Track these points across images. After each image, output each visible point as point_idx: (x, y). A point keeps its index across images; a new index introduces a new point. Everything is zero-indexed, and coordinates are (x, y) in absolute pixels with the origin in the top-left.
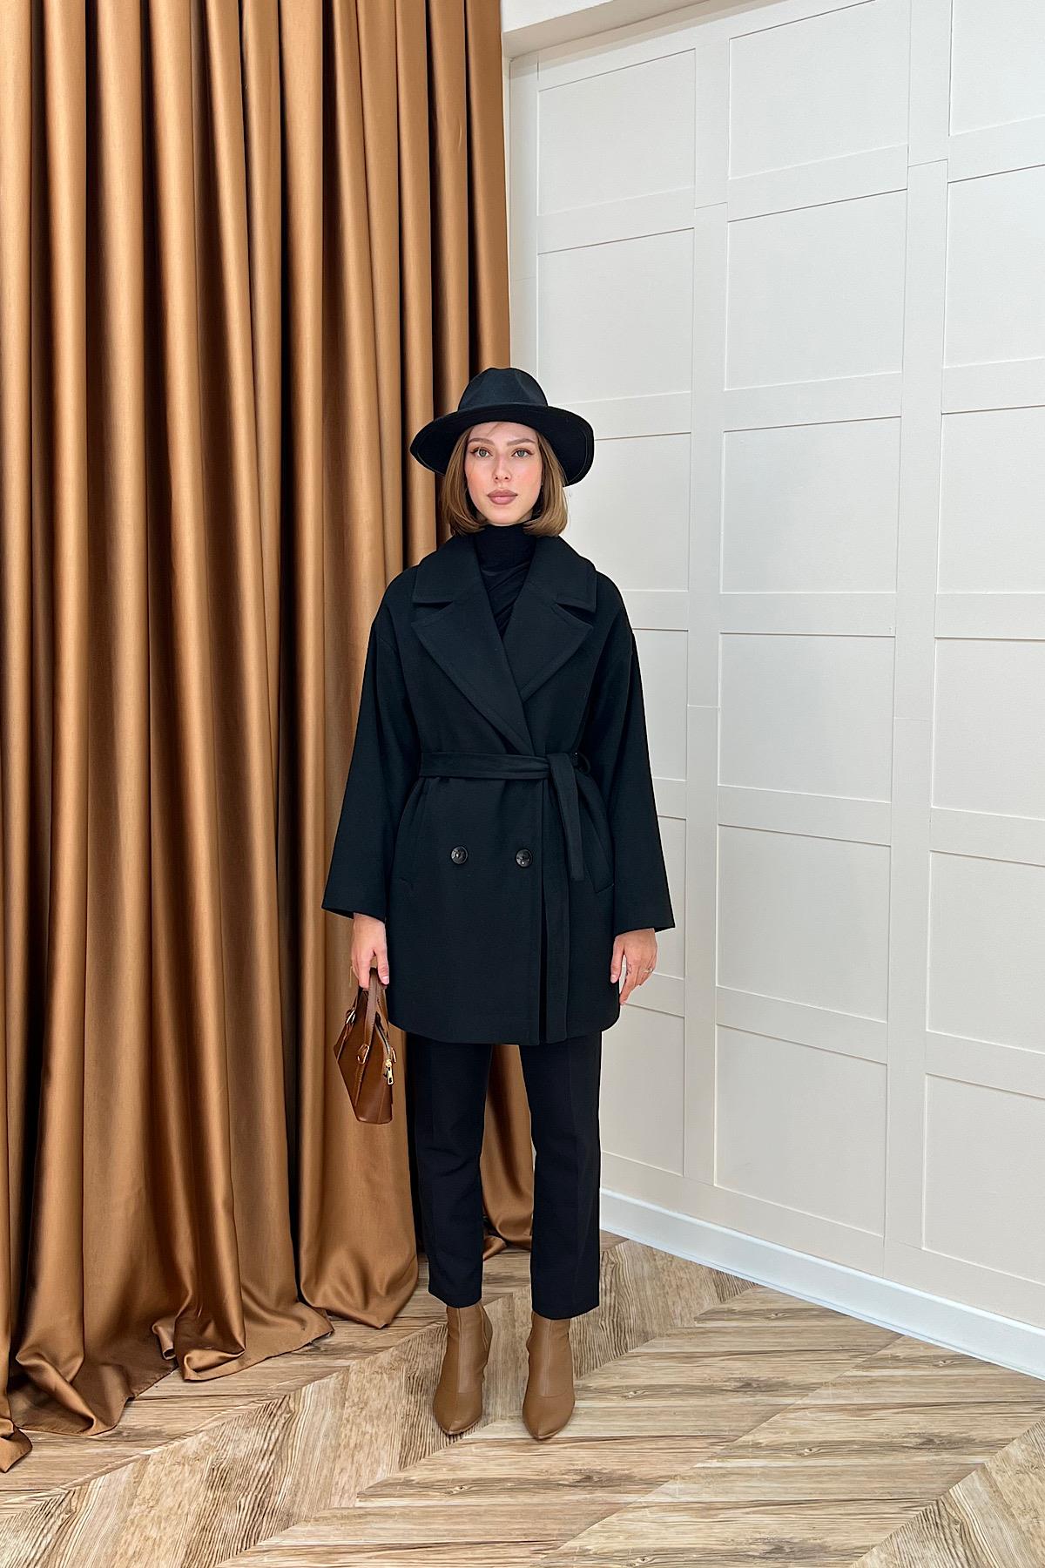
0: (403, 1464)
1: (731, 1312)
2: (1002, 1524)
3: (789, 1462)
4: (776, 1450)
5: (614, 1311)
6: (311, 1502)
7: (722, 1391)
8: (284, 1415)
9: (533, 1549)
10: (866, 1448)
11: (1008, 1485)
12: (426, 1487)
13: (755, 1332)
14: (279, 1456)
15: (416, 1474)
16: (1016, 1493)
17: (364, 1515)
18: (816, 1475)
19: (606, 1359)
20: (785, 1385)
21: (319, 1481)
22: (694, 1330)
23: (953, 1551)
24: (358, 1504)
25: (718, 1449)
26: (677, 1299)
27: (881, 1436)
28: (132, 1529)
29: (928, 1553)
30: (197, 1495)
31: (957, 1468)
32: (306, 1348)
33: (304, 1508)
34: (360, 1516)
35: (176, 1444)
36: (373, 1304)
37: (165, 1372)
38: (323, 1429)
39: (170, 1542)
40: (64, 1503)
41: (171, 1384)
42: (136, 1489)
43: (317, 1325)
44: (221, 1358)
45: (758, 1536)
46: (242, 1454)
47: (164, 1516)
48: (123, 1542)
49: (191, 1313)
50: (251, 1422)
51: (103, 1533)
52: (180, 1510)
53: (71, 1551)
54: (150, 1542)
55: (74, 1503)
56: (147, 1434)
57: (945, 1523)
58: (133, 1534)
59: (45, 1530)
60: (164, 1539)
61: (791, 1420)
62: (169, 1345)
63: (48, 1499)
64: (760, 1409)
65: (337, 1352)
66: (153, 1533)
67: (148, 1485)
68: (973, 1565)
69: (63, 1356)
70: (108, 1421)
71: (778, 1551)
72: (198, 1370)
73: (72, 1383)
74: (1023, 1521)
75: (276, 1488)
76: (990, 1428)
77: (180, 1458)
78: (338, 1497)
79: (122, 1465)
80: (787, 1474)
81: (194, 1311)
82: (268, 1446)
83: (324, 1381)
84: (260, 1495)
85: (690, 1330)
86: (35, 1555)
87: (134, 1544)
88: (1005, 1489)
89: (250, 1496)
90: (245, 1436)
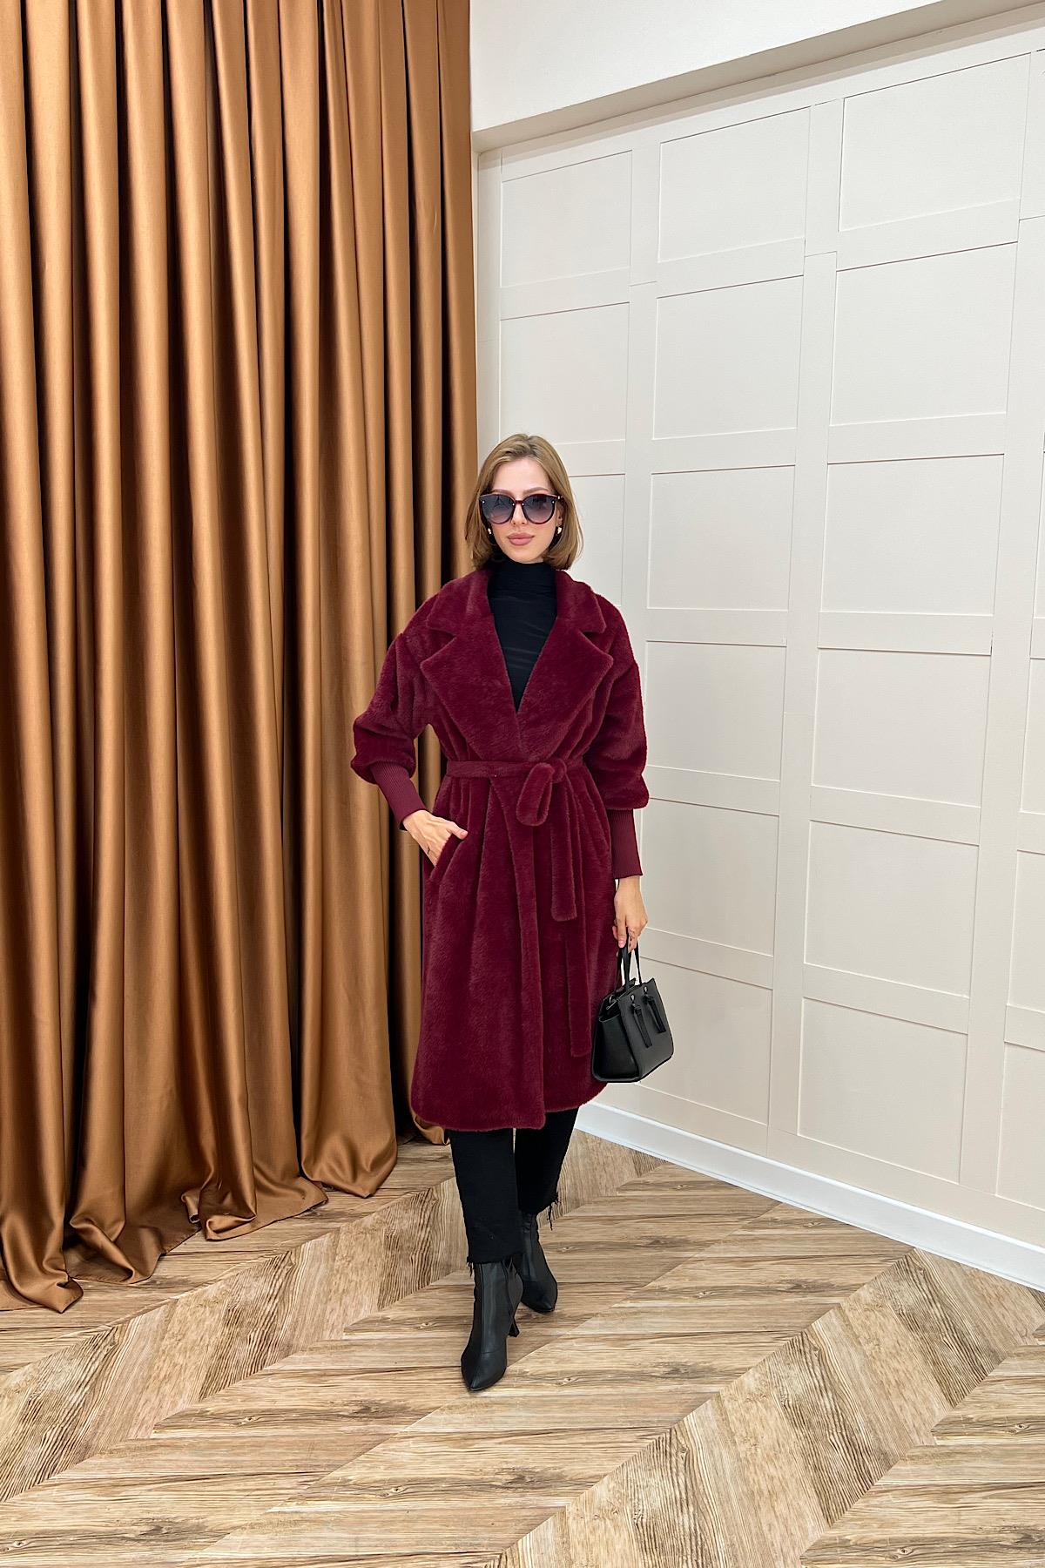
0: (381, 1305)
1: (646, 1184)
2: (852, 1350)
3: (687, 1302)
4: (677, 1293)
6: (307, 1335)
7: (636, 1247)
8: (286, 1267)
10: (749, 1292)
11: (858, 1320)
12: (398, 1323)
13: (665, 1200)
14: (282, 1299)
15: (391, 1313)
17: (350, 1345)
18: (708, 1313)
20: (686, 1242)
21: (313, 1319)
22: (616, 1199)
23: (812, 1370)
24: (344, 1338)
25: (631, 1293)
26: (603, 1173)
27: (760, 1282)
28: (163, 1358)
29: (792, 1373)
30: (215, 1331)
31: (819, 1307)
32: (305, 1214)
33: (302, 1341)
34: (346, 1347)
35: (200, 1290)
36: (360, 1178)
37: (191, 1233)
38: (318, 1279)
39: (194, 1367)
40: (109, 1338)
41: (196, 1242)
42: (167, 1325)
43: (313, 1196)
44: (236, 1221)
45: (660, 1361)
46: (252, 1298)
47: (189, 1346)
48: (156, 1367)
49: (212, 1187)
50: (259, 1272)
51: (140, 1360)
52: (202, 1343)
53: (114, 1375)
54: (178, 1367)
55: (117, 1338)
56: (176, 1283)
57: (807, 1350)
58: (164, 1361)
59: (94, 1359)
60: (189, 1365)
61: (690, 1269)
62: (194, 1212)
63: (96, 1334)
64: (668, 1260)
65: (330, 1216)
66: (180, 1360)
67: (176, 1324)
68: (827, 1383)
69: (108, 1221)
70: (144, 1272)
71: (676, 1372)
72: (218, 1232)
73: (115, 1243)
74: (868, 1348)
75: (279, 1325)
76: (846, 1275)
77: (202, 1302)
78: (328, 1332)
79: (157, 1307)
80: (685, 1312)
81: (216, 1184)
82: (273, 1292)
83: (319, 1239)
84: (266, 1331)
85: (612, 1198)
86: (86, 1378)
87: (165, 1369)
88: (855, 1323)
89: (258, 1332)
90: (255, 1284)
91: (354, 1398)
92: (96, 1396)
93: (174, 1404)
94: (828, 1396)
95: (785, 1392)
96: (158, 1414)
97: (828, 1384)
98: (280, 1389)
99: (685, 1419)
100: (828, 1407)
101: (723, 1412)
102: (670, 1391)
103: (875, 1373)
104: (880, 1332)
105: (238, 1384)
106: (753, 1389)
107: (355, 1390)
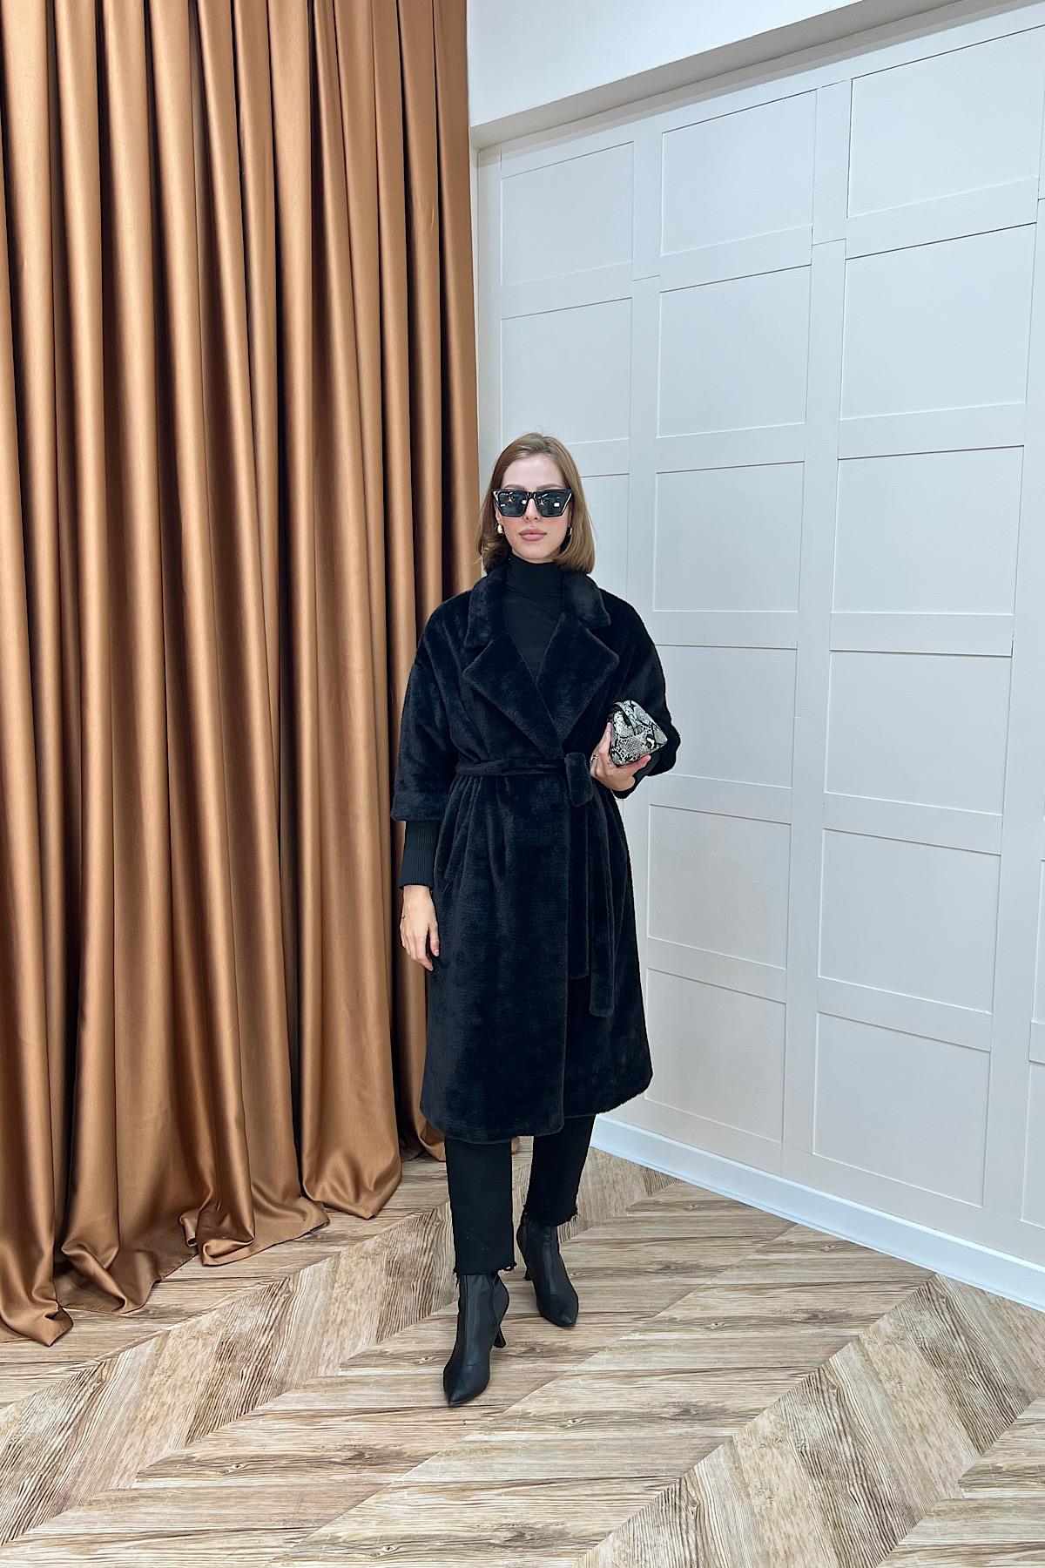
0: (380, 1338)
1: (656, 1203)
2: (872, 1389)
3: (698, 1335)
4: (688, 1324)
6: (301, 1373)
7: (646, 1272)
8: (284, 1296)
9: (484, 1412)
10: (763, 1323)
11: (877, 1354)
12: (397, 1358)
13: (675, 1221)
14: (277, 1331)
15: (389, 1347)
17: (346, 1382)
18: (720, 1346)
20: (698, 1267)
21: (309, 1353)
22: (626, 1220)
23: (829, 1411)
24: (340, 1374)
25: (640, 1324)
26: (613, 1192)
27: (775, 1311)
28: (151, 1396)
29: (809, 1415)
30: (207, 1366)
31: (836, 1340)
32: (306, 1236)
33: (296, 1377)
34: (341, 1384)
35: (193, 1320)
36: (363, 1197)
37: (187, 1258)
38: (316, 1307)
39: (182, 1407)
40: (97, 1374)
41: (192, 1268)
42: (157, 1360)
43: (314, 1216)
44: (234, 1246)
45: (670, 1400)
46: (247, 1330)
47: (179, 1383)
48: (143, 1407)
49: (211, 1208)
50: (256, 1301)
51: (126, 1400)
52: (192, 1380)
53: (99, 1415)
54: (165, 1408)
55: (104, 1374)
56: (170, 1312)
57: (824, 1388)
58: (152, 1400)
59: (79, 1398)
60: (177, 1404)
61: (701, 1298)
62: (192, 1235)
63: (83, 1369)
64: (677, 1288)
65: (331, 1239)
67: (167, 1358)
68: (846, 1424)
69: (102, 1246)
70: (137, 1302)
71: (686, 1413)
72: (214, 1257)
73: (109, 1270)
74: (889, 1386)
75: (273, 1360)
76: (865, 1304)
77: (195, 1333)
78: (324, 1367)
79: (147, 1339)
80: (696, 1346)
81: (214, 1206)
82: (269, 1322)
83: (319, 1264)
84: (259, 1366)
85: (621, 1220)
86: (69, 1419)
87: (152, 1409)
88: (875, 1358)
89: (251, 1367)
90: (251, 1314)
91: (348, 1443)
92: (79, 1440)
93: (160, 1448)
94: (848, 1442)
95: (802, 1436)
96: (141, 1460)
97: (847, 1428)
98: (271, 1432)
99: (695, 1467)
100: (848, 1454)
101: (735, 1458)
102: (680, 1435)
103: (896, 1414)
104: (902, 1369)
105: (228, 1426)
106: (767, 1433)
107: (350, 1433)
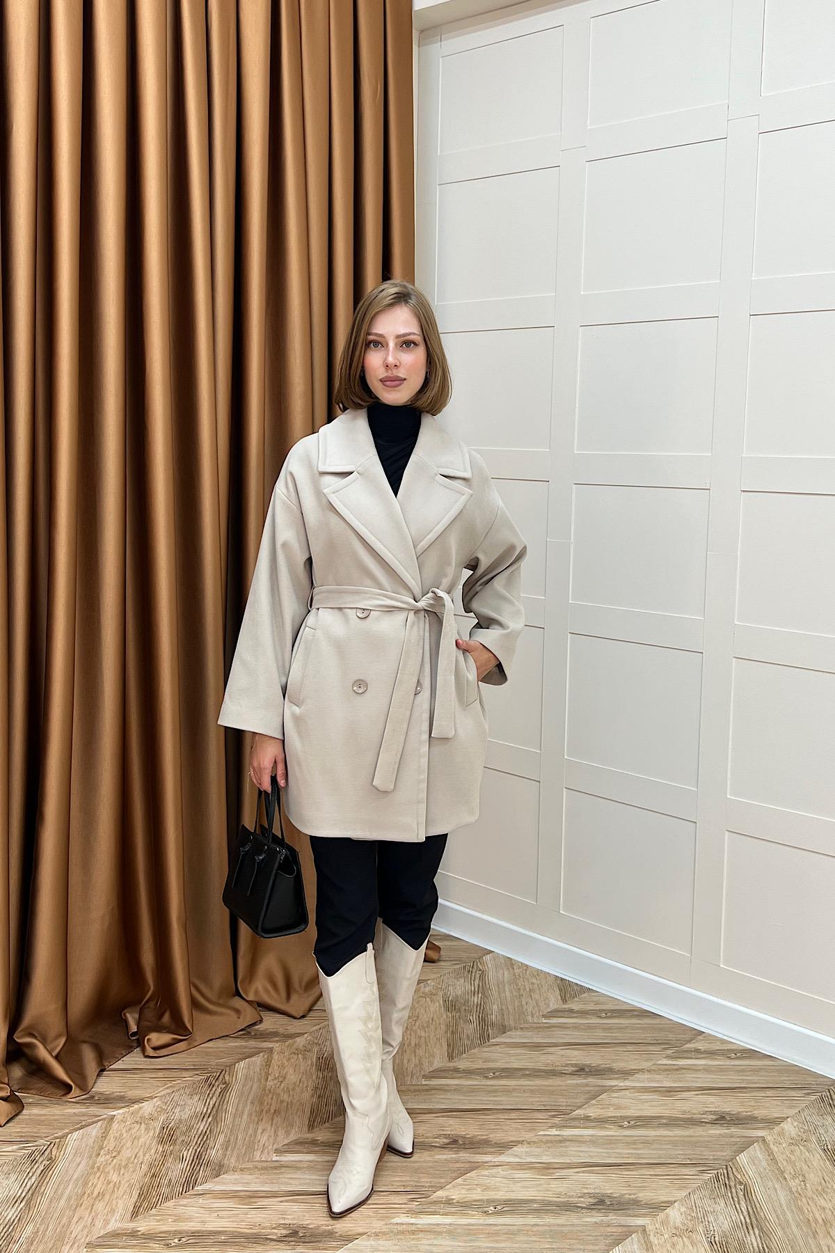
0: (311, 1127)
1: (571, 1011)
2: (777, 1185)
3: (612, 1132)
4: (602, 1122)
5: (480, 1009)
6: (238, 1157)
7: (562, 1074)
8: (220, 1086)
9: (410, 1197)
10: (672, 1122)
11: (782, 1155)
12: (328, 1145)
13: (590, 1027)
14: (215, 1118)
15: (320, 1135)
16: (789, 1161)
17: (279, 1167)
18: (632, 1143)
19: (472, 1047)
20: (611, 1070)
21: (245, 1139)
22: (542, 1025)
23: (738, 1206)
24: (275, 1158)
25: (557, 1120)
26: (529, 1000)
27: (684, 1112)
28: (98, 1174)
29: (718, 1208)
30: (149, 1148)
31: (743, 1140)
32: (241, 1033)
33: (233, 1160)
34: (276, 1168)
35: (136, 1106)
36: (294, 997)
37: (129, 1049)
38: (251, 1097)
39: (127, 1185)
40: (47, 1153)
41: (134, 1059)
42: (103, 1142)
43: (249, 1014)
44: (174, 1039)
45: (586, 1191)
46: (186, 1116)
47: (124, 1164)
48: (90, 1184)
49: (152, 1004)
50: (194, 1090)
51: (75, 1177)
52: (136, 1161)
53: (49, 1191)
54: (111, 1185)
55: (54, 1153)
56: (114, 1099)
57: (732, 1184)
58: (99, 1178)
59: (30, 1174)
60: (123, 1182)
61: (615, 1098)
62: (134, 1028)
63: (34, 1148)
64: (591, 1089)
65: (264, 1036)
66: (114, 1177)
67: (112, 1140)
68: (754, 1219)
69: (51, 1035)
70: (84, 1088)
71: (601, 1203)
72: (155, 1049)
73: (57, 1058)
74: (793, 1184)
75: (212, 1144)
76: (770, 1108)
77: (138, 1118)
78: (259, 1153)
79: (93, 1123)
80: (610, 1142)
81: (154, 1002)
82: (207, 1110)
83: (253, 1059)
84: (198, 1150)
85: (538, 1025)
86: (22, 1193)
87: (99, 1186)
88: (780, 1158)
89: (190, 1150)
90: (190, 1102)
91: (282, 1222)
92: (31, 1212)
93: (107, 1222)
94: (754, 1234)
95: (712, 1228)
96: (89, 1232)
97: (754, 1221)
98: (210, 1210)
100: (755, 1245)
101: (648, 1246)
102: (596, 1223)
103: (800, 1210)
104: (805, 1167)
105: (170, 1204)
106: (678, 1224)
107: (284, 1213)
